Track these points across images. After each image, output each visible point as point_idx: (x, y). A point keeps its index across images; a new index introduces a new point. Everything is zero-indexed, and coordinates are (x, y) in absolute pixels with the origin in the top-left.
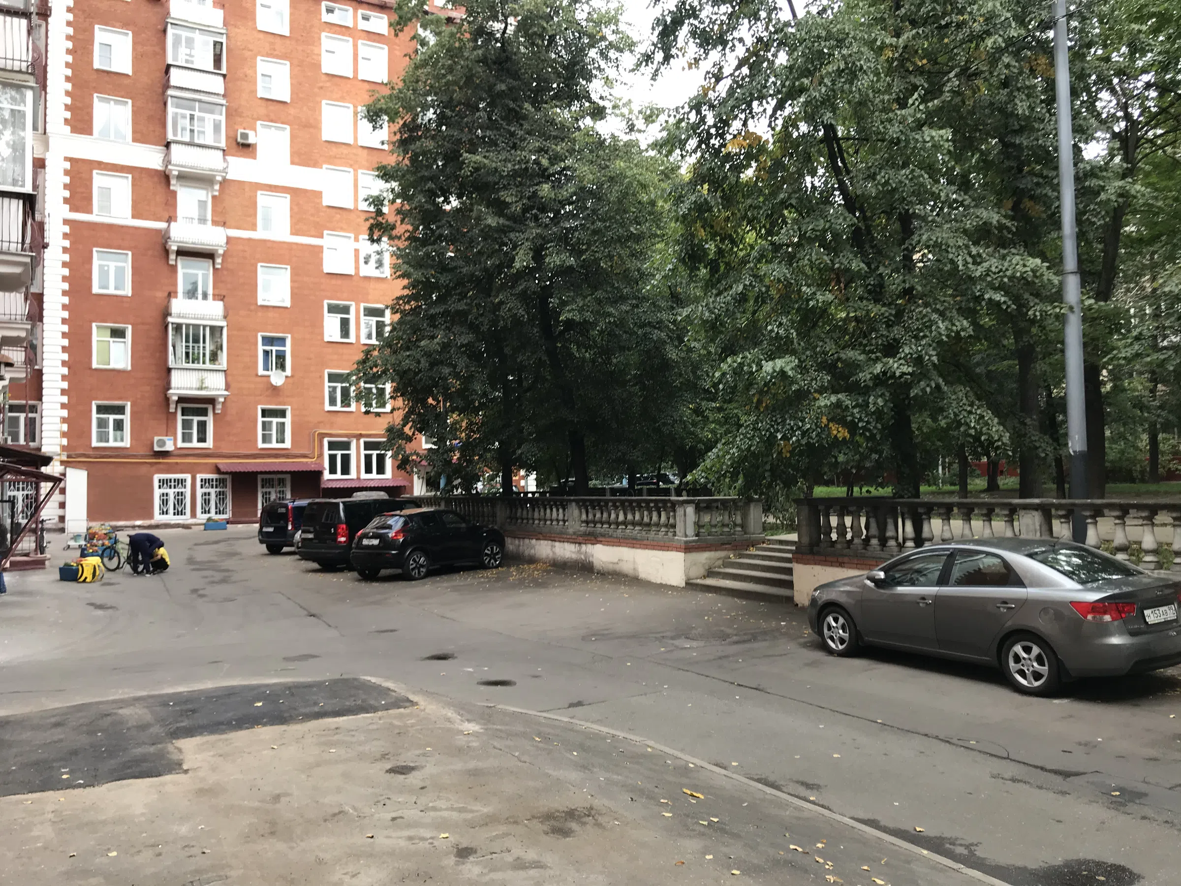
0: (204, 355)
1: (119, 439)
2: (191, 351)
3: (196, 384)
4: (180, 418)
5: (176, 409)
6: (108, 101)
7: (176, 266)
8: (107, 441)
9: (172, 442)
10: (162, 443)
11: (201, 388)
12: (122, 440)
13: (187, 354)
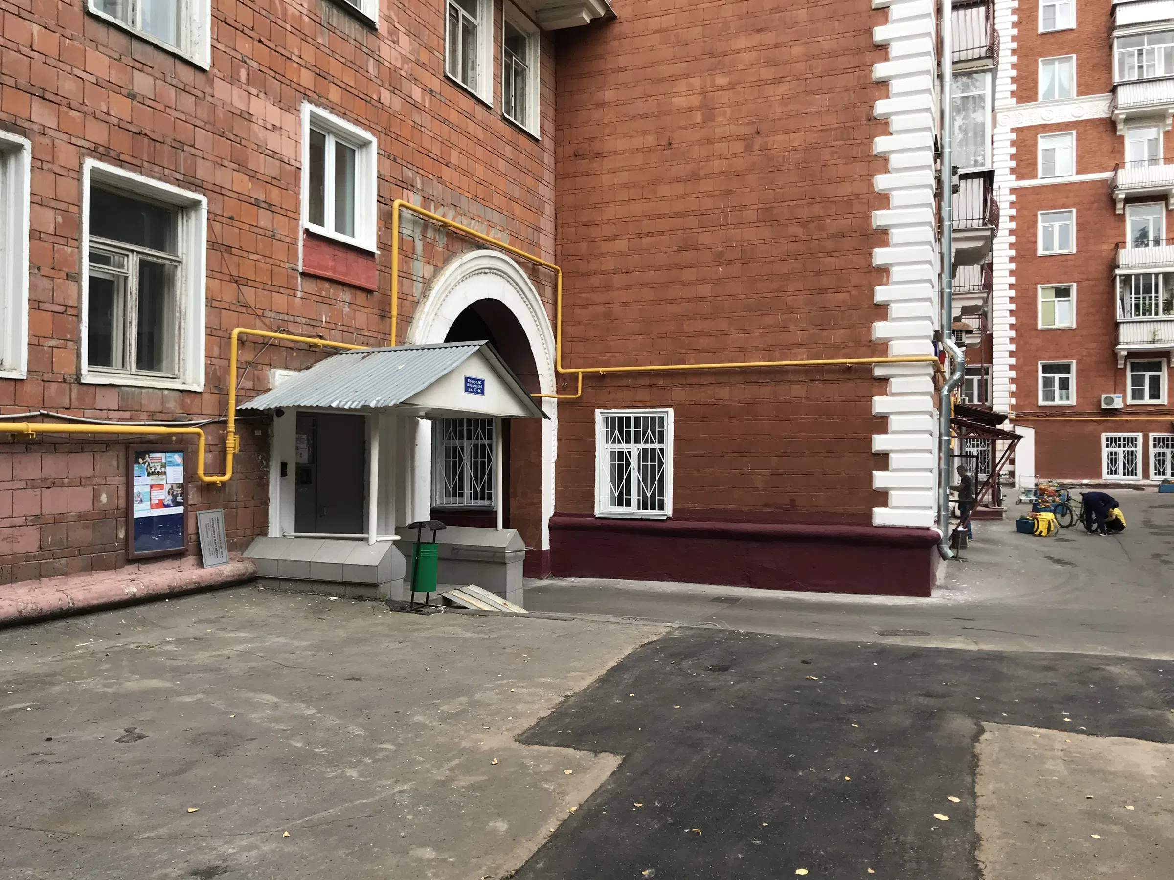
0: (1157, 305)
1: (1064, 397)
2: (1141, 302)
3: (1147, 337)
4: (1129, 374)
5: (1125, 364)
6: (1052, 62)
7: (1124, 214)
8: (1053, 400)
9: (1121, 399)
10: (1110, 401)
11: (1154, 342)
12: (1068, 398)
13: (1137, 306)
